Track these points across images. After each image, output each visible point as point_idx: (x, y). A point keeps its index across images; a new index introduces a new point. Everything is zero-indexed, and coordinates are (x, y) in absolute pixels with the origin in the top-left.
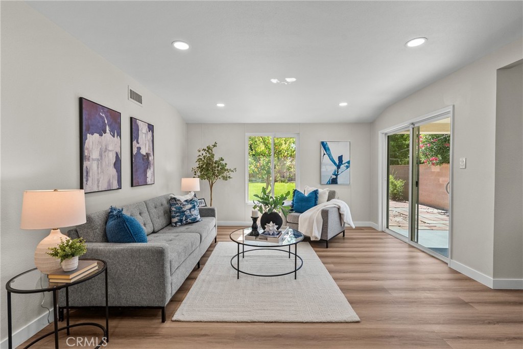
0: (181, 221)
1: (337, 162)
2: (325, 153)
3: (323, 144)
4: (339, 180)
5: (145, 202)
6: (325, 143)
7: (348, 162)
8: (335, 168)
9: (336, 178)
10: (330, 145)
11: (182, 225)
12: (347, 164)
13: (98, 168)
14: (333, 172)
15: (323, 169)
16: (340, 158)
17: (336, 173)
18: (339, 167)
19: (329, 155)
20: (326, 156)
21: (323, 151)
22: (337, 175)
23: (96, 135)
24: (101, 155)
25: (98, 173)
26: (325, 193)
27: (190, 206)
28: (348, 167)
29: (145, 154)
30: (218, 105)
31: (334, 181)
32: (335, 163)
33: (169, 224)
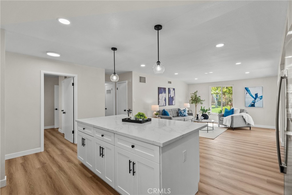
0: (181, 115)
1: (254, 97)
2: (247, 92)
4: (256, 105)
5: (171, 109)
6: (247, 88)
7: (262, 97)
8: (254, 99)
9: (254, 104)
10: (250, 89)
11: (181, 116)
12: (260, 97)
13: (161, 101)
14: (252, 101)
15: (246, 100)
16: (256, 95)
17: (254, 102)
18: (255, 99)
19: (250, 94)
20: (248, 94)
21: (246, 92)
22: (254, 103)
23: (161, 94)
24: (162, 98)
27: (183, 111)
28: (261, 99)
31: (253, 105)
32: (253, 97)
33: (178, 116)
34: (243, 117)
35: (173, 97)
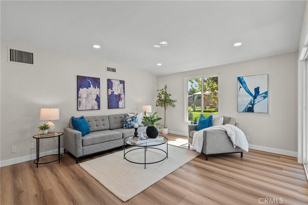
0: (126, 126)
1: (253, 93)
2: (241, 86)
3: (240, 80)
4: (256, 108)
5: (108, 116)
6: (241, 78)
7: (266, 93)
8: (251, 98)
9: (252, 107)
10: (245, 79)
11: (126, 128)
13: (86, 101)
14: (249, 102)
15: (240, 100)
16: (257, 90)
17: (253, 103)
18: (255, 97)
19: (246, 88)
20: (242, 89)
21: (239, 85)
22: (253, 105)
23: (85, 89)
24: (88, 96)
25: (86, 103)
26: (218, 118)
27: (130, 119)
28: (265, 97)
29: (117, 94)
30: (158, 64)
31: (250, 110)
32: (251, 94)
33: (122, 127)
34: (226, 132)
35: (120, 95)
